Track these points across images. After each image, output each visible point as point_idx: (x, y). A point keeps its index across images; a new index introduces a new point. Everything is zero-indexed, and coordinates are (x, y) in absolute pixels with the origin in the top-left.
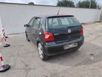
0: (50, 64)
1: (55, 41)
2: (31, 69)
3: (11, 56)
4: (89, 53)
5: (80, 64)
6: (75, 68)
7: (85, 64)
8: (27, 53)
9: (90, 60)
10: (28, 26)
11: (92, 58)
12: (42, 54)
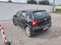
0: (35, 39)
1: (38, 26)
2: (24, 43)
3: (8, 35)
5: (52, 38)
6: (50, 40)
7: (54, 37)
8: (18, 33)
9: (56, 35)
10: (15, 16)
11: (57, 34)
12: (29, 33)
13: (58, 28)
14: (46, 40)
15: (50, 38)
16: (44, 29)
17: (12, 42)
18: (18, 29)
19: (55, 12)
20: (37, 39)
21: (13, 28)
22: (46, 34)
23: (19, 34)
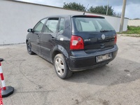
0: (75, 83)
1: (84, 50)
2: (49, 91)
3: (11, 74)
4: (123, 69)
5: (116, 83)
6: (112, 87)
7: (123, 82)
8: (35, 71)
9: (128, 77)
10: (32, 31)
11: (129, 75)
12: (63, 70)
13: (131, 63)
14: (103, 87)
15: (112, 84)
16: (99, 61)
17: (19, 88)
18: (36, 61)
19: (125, 33)
20: (81, 84)
21: (24, 60)
22: (103, 75)
23: (39, 72)
